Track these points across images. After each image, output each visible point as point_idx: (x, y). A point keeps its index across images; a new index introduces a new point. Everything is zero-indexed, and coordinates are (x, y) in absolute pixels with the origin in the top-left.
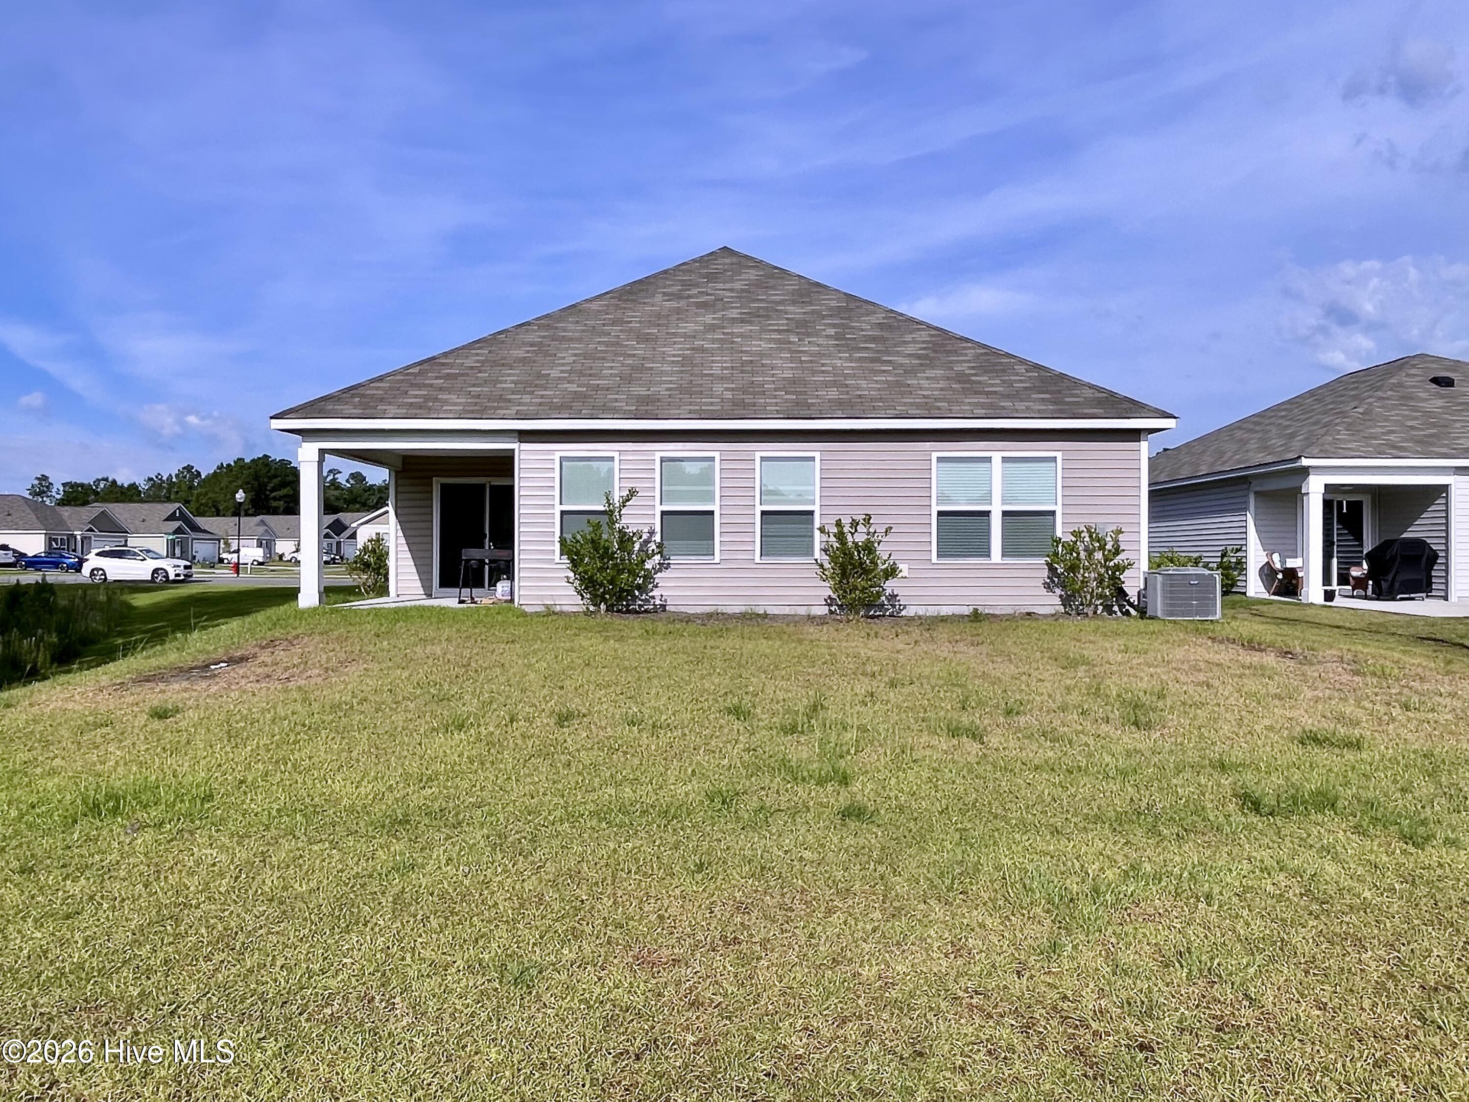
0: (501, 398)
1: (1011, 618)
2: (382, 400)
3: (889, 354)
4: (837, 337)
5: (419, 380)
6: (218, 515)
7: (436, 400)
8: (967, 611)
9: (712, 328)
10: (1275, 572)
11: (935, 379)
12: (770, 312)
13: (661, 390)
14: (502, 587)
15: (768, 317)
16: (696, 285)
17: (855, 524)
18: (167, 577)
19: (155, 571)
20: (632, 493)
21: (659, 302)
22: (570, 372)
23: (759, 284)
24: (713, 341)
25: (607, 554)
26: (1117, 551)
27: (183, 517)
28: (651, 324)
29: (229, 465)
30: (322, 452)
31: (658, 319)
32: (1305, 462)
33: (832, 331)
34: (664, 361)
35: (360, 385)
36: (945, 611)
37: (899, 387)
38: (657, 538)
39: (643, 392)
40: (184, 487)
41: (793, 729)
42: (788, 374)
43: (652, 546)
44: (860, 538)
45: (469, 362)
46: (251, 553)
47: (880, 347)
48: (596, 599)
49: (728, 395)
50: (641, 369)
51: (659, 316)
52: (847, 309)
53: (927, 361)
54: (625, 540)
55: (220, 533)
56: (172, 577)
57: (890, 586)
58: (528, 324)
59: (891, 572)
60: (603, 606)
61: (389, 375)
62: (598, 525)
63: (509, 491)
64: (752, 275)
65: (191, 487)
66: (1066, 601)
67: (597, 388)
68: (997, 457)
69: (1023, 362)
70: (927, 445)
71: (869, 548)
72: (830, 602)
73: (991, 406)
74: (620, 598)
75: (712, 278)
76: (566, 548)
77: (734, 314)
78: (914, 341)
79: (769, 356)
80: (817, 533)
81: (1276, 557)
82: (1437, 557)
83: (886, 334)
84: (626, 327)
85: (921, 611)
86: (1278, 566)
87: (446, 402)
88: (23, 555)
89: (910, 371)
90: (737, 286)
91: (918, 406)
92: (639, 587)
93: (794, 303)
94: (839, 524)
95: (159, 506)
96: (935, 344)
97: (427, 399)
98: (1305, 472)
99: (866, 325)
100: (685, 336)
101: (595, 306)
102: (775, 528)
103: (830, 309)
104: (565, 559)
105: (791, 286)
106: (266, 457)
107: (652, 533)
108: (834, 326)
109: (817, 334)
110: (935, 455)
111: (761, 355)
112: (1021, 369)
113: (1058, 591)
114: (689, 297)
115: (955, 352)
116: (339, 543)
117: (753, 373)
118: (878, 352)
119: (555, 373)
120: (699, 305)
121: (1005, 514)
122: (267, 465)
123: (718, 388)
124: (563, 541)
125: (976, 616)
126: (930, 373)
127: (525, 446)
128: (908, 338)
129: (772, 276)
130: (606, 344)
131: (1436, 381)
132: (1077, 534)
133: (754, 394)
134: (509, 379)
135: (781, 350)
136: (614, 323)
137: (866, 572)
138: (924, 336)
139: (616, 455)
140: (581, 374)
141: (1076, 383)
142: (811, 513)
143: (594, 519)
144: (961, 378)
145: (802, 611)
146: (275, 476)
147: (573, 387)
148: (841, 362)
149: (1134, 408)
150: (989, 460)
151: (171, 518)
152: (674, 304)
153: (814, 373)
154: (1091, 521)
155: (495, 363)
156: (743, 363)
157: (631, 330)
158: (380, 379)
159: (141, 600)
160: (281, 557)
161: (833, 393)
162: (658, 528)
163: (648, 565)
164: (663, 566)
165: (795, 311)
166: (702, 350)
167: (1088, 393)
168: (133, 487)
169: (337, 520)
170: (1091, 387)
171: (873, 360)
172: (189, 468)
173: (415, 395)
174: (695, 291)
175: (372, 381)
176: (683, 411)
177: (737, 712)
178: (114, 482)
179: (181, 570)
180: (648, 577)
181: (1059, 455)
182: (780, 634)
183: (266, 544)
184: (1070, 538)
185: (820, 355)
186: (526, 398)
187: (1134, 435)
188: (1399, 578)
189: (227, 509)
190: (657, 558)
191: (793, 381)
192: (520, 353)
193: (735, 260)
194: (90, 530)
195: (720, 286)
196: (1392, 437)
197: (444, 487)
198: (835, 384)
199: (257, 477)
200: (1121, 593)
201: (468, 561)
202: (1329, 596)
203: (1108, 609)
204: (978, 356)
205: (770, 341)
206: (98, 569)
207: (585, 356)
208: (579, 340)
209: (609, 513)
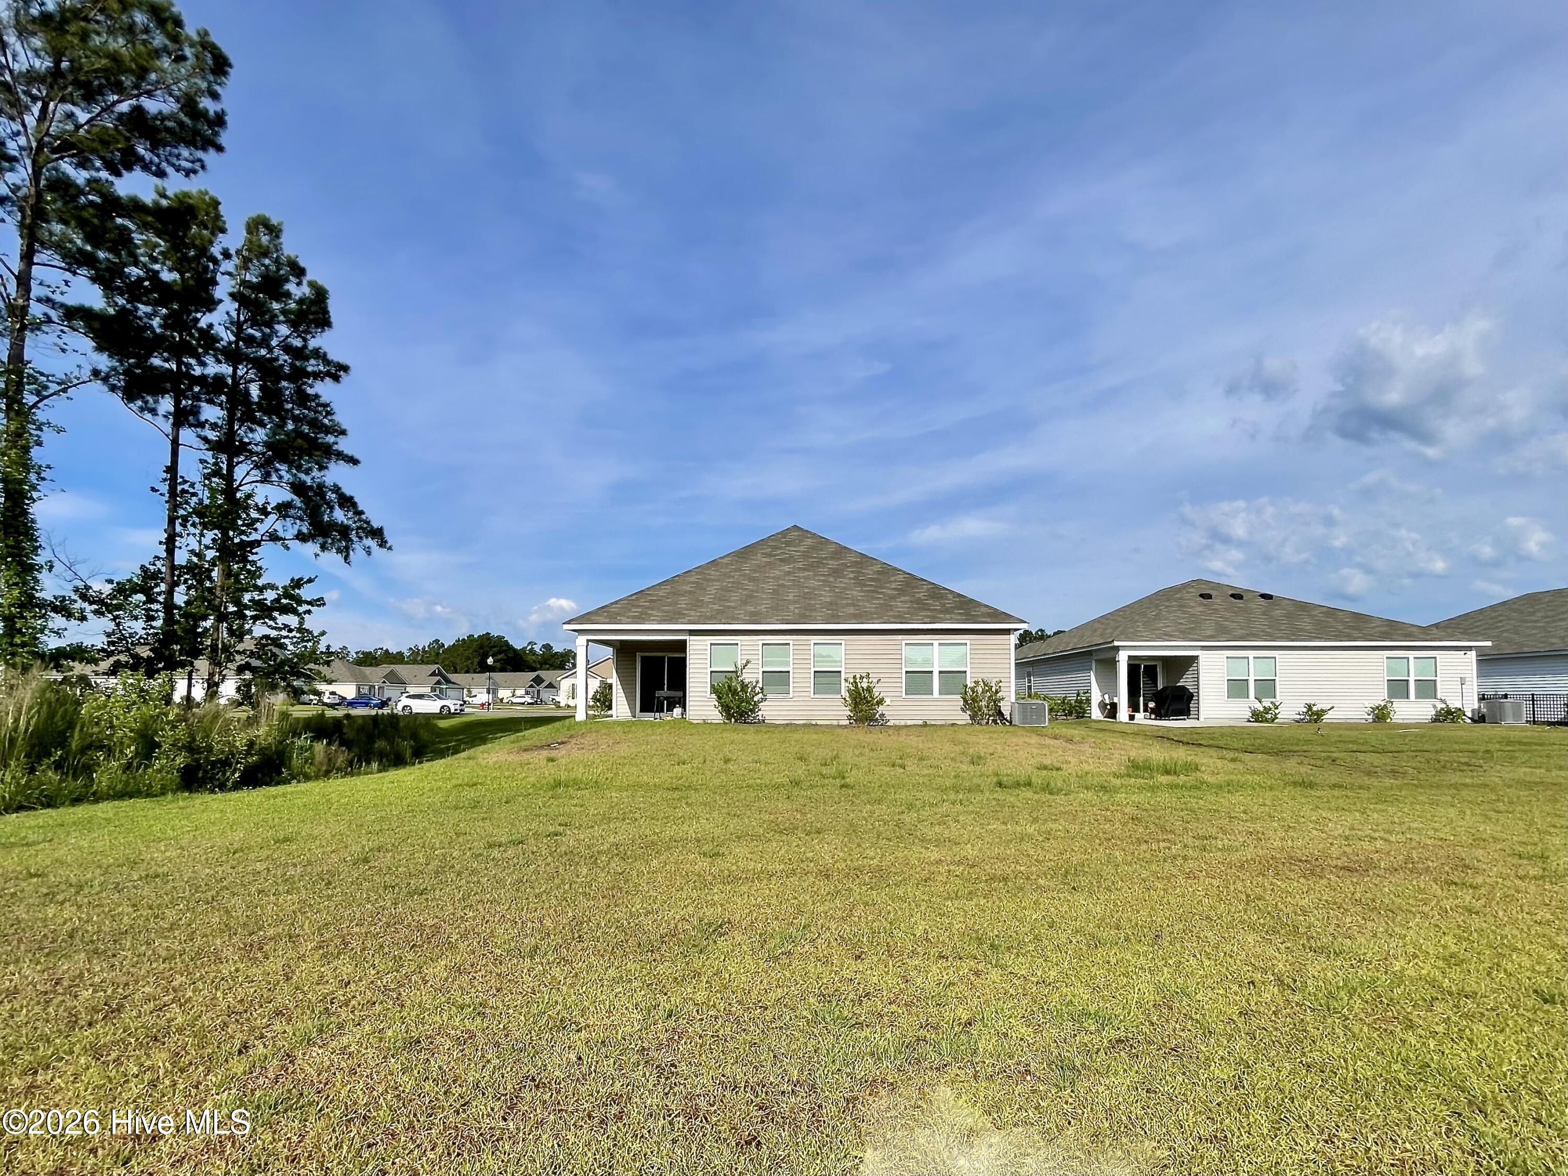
0: (680, 613)
1: (941, 726)
2: (619, 614)
3: (882, 588)
4: (854, 578)
5: (636, 603)
6: (456, 672)
7: (646, 614)
8: (921, 722)
9: (789, 573)
10: (1106, 705)
11: (905, 602)
12: (820, 563)
13: (762, 608)
14: (677, 711)
15: (818, 567)
16: (780, 548)
17: (861, 678)
18: (449, 711)
19: (443, 707)
20: (748, 662)
21: (759, 559)
22: (714, 598)
23: (812, 548)
24: (790, 581)
25: (735, 693)
26: (997, 692)
27: (440, 674)
28: (755, 571)
29: (464, 639)
30: (588, 641)
31: (759, 568)
32: (1116, 643)
33: (852, 575)
34: (763, 592)
35: (606, 606)
36: (909, 723)
37: (886, 607)
38: (760, 685)
39: (752, 609)
40: (433, 654)
41: (825, 765)
42: (828, 600)
43: (757, 690)
44: (865, 685)
45: (661, 593)
46: (482, 697)
47: (878, 584)
48: (729, 716)
49: (797, 611)
50: (751, 597)
51: (760, 567)
52: (861, 563)
53: (901, 592)
54: (744, 686)
55: (463, 683)
56: (452, 711)
57: (881, 709)
58: (690, 571)
59: (881, 702)
60: (733, 720)
61: (621, 600)
62: (731, 679)
63: (684, 660)
64: (809, 542)
65: (438, 654)
66: (972, 718)
67: (729, 607)
68: (936, 643)
69: (952, 592)
70: (900, 637)
71: (869, 690)
72: (850, 718)
73: (933, 617)
74: (742, 716)
75: (788, 544)
76: (714, 690)
77: (800, 565)
78: (896, 581)
79: (819, 590)
80: (843, 681)
81: (1106, 696)
82: (1193, 696)
83: (880, 577)
84: (743, 572)
85: (897, 723)
86: (1107, 701)
87: (651, 615)
88: (344, 698)
89: (893, 598)
90: (802, 549)
91: (895, 617)
92: (751, 710)
93: (832, 558)
94: (855, 677)
95: (424, 667)
96: (907, 582)
97: (641, 613)
98: (1117, 649)
99: (870, 572)
100: (774, 578)
101: (725, 560)
102: (822, 680)
103: (852, 562)
104: (714, 696)
105: (832, 548)
106: (488, 634)
107: (757, 682)
108: (852, 572)
109: (844, 577)
110: (904, 642)
111: (815, 589)
112: (950, 596)
113: (968, 712)
114: (776, 555)
115: (917, 587)
116: (538, 691)
117: (810, 599)
118: (876, 587)
119: (706, 599)
120: (782, 560)
121: (940, 672)
122: (488, 639)
123: (792, 607)
124: (712, 686)
125: (925, 725)
126: (903, 599)
127: (692, 638)
128: (893, 579)
129: (821, 543)
130: (733, 583)
131: (1202, 596)
132: (977, 683)
133: (811, 610)
134: (683, 602)
135: (825, 586)
136: (736, 570)
137: (868, 702)
138: (901, 577)
139: (739, 642)
140: (720, 600)
141: (979, 604)
142: (840, 672)
143: (729, 675)
144: (919, 601)
145: (835, 723)
146: (494, 647)
147: (716, 607)
148: (856, 593)
149: (1008, 618)
150: (932, 644)
151: (433, 674)
152: (767, 560)
153: (842, 599)
154: (983, 675)
155: (674, 594)
156: (805, 593)
157: (745, 575)
158: (616, 603)
159: (443, 724)
160: (502, 700)
161: (851, 610)
162: (761, 680)
163: (756, 699)
164: (765, 700)
165: (833, 564)
166: (783, 586)
167: (984, 610)
168: (400, 654)
169: (538, 676)
170: (987, 606)
171: (873, 591)
172: (437, 641)
173: (635, 612)
174: (779, 552)
175: (612, 604)
176: (773, 620)
177: (801, 759)
178: (387, 650)
179: (458, 707)
180: (756, 704)
181: (968, 642)
182: (823, 732)
183: (492, 691)
184: (973, 684)
185: (845, 588)
186: (693, 613)
187: (1007, 632)
188: (1171, 708)
189: (462, 669)
190: (760, 695)
191: (831, 603)
192: (688, 588)
193: (800, 533)
194: (384, 682)
195: (793, 549)
196: (1168, 629)
197: (643, 658)
198: (852, 605)
199: (481, 647)
200: (1000, 714)
201: (659, 697)
202: (1132, 718)
203: (995, 721)
204: (928, 589)
205: (819, 581)
206: (407, 706)
207: (721, 589)
208: (718, 581)
209: (736, 672)
